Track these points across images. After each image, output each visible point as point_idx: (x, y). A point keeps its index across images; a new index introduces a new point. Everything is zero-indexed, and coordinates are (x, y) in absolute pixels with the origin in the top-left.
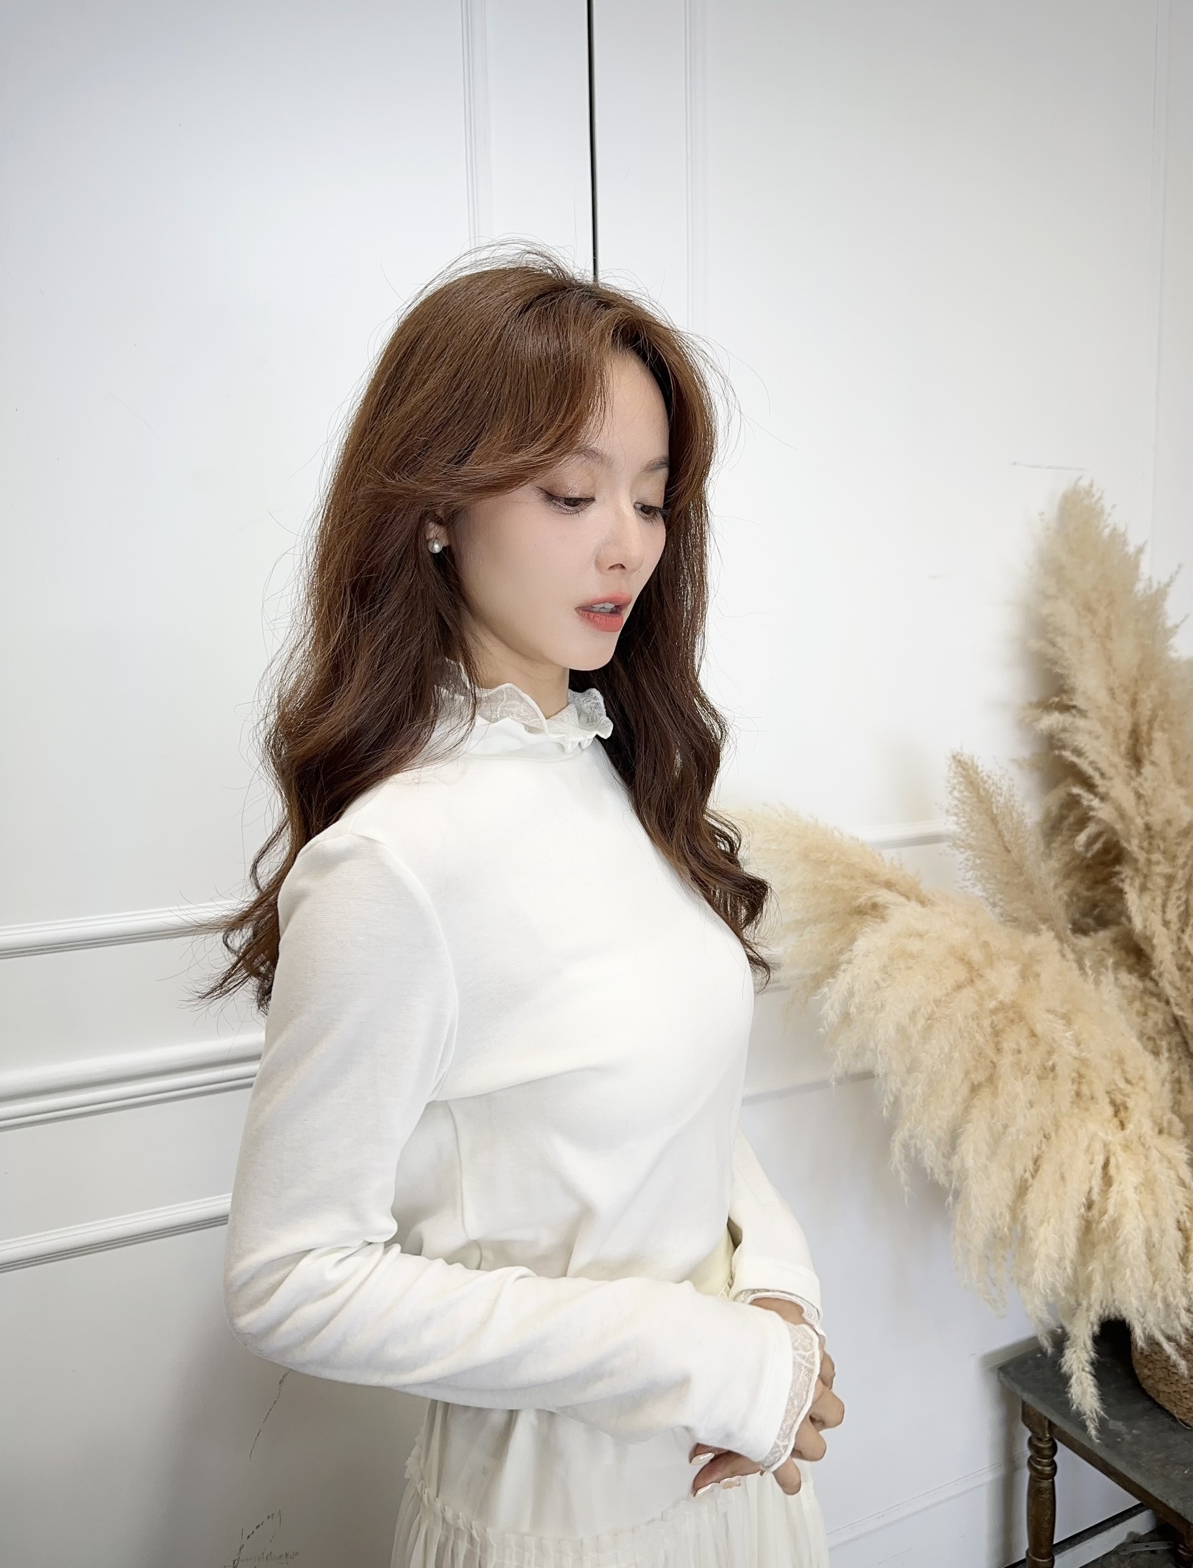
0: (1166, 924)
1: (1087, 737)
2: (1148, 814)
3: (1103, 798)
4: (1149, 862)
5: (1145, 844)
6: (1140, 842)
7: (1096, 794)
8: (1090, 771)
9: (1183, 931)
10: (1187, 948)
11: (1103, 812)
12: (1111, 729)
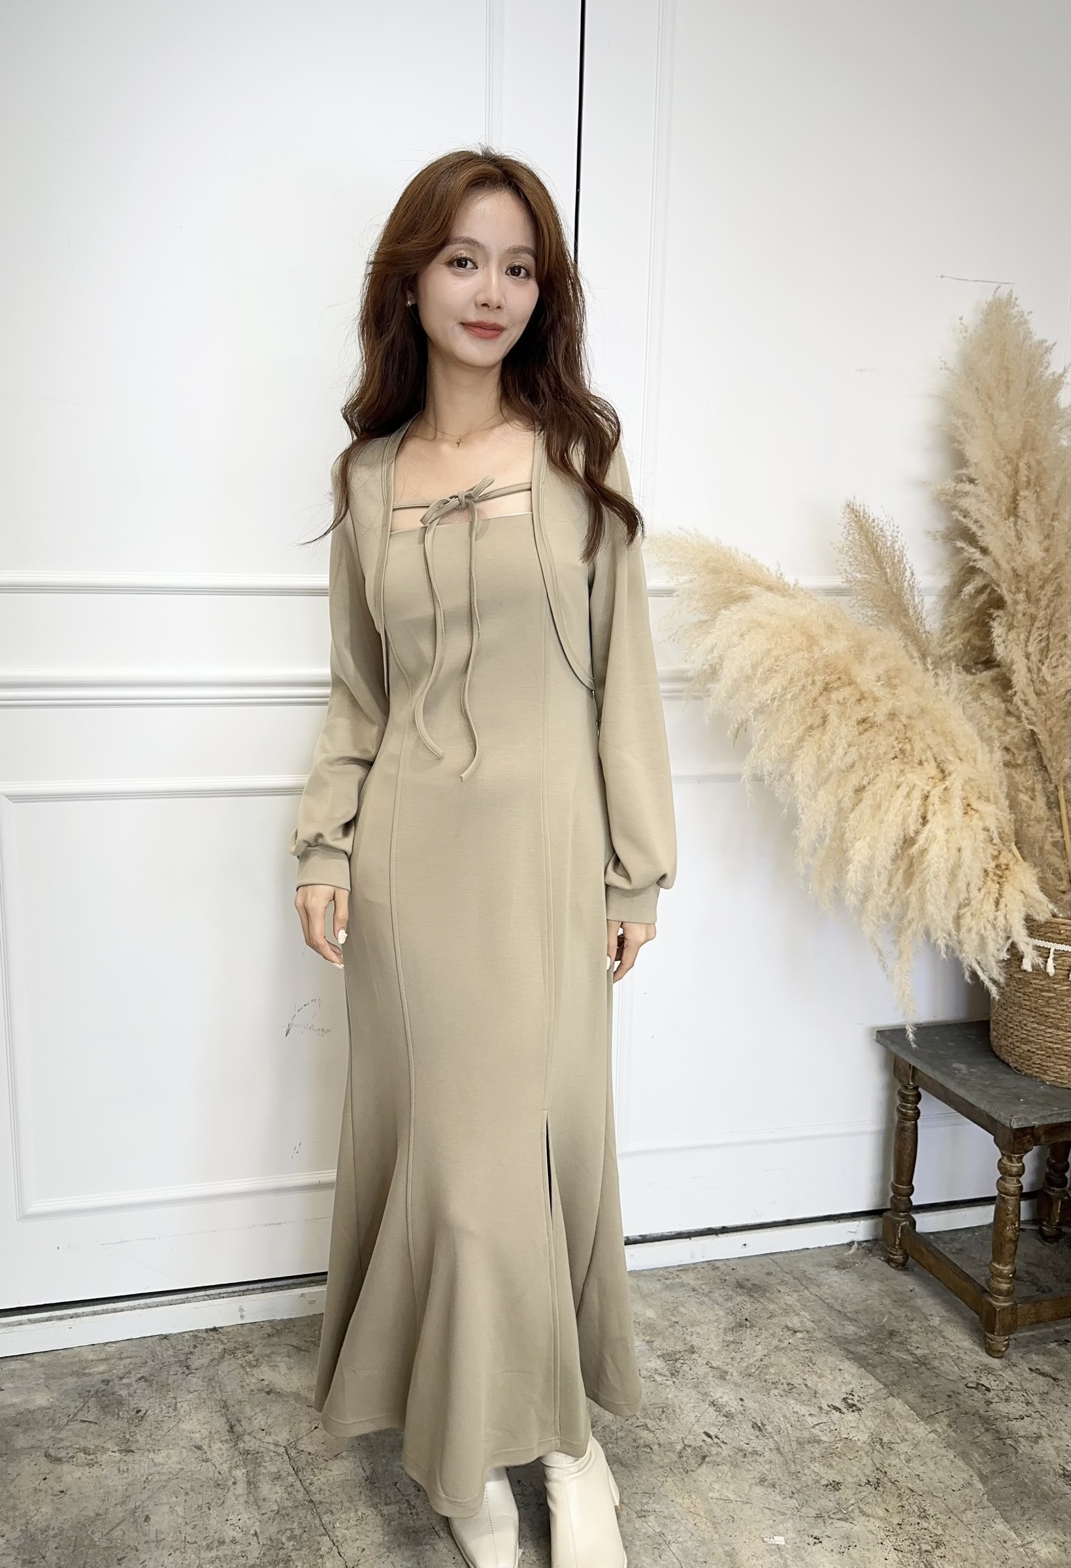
0: (1028, 656)
1: (973, 500)
2: (1015, 561)
3: (984, 551)
4: (1016, 603)
5: (1013, 587)
6: (1010, 586)
7: (976, 547)
8: (974, 528)
9: (1043, 664)
10: (1043, 676)
11: (983, 563)
12: (995, 494)
